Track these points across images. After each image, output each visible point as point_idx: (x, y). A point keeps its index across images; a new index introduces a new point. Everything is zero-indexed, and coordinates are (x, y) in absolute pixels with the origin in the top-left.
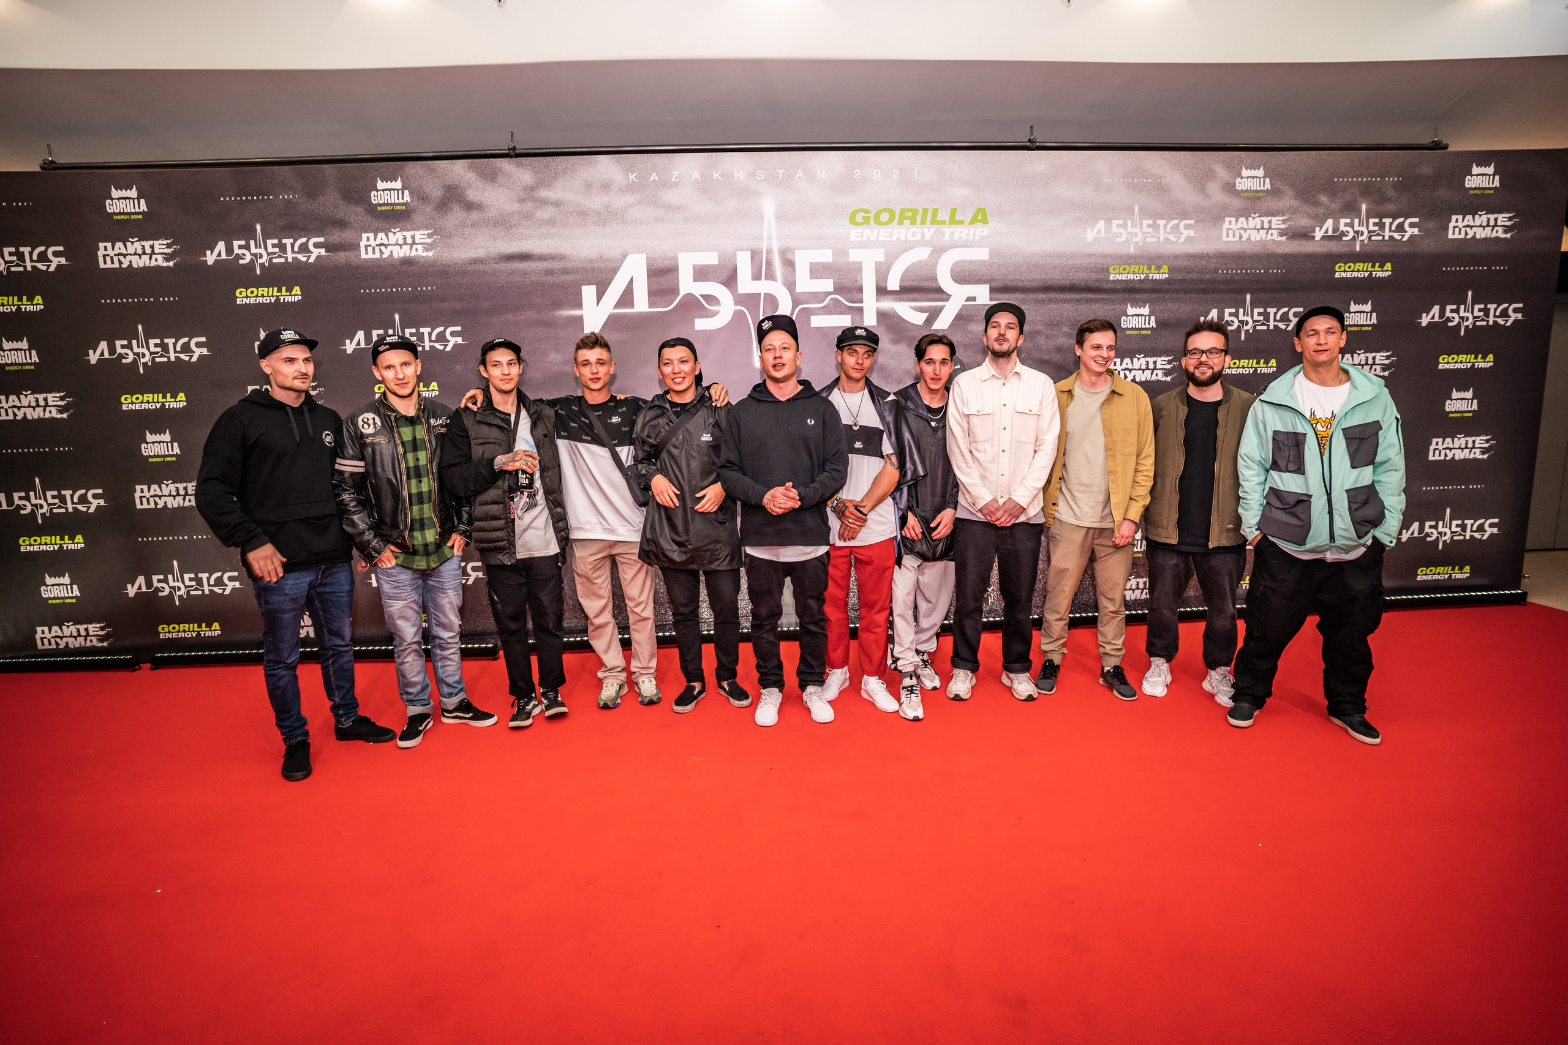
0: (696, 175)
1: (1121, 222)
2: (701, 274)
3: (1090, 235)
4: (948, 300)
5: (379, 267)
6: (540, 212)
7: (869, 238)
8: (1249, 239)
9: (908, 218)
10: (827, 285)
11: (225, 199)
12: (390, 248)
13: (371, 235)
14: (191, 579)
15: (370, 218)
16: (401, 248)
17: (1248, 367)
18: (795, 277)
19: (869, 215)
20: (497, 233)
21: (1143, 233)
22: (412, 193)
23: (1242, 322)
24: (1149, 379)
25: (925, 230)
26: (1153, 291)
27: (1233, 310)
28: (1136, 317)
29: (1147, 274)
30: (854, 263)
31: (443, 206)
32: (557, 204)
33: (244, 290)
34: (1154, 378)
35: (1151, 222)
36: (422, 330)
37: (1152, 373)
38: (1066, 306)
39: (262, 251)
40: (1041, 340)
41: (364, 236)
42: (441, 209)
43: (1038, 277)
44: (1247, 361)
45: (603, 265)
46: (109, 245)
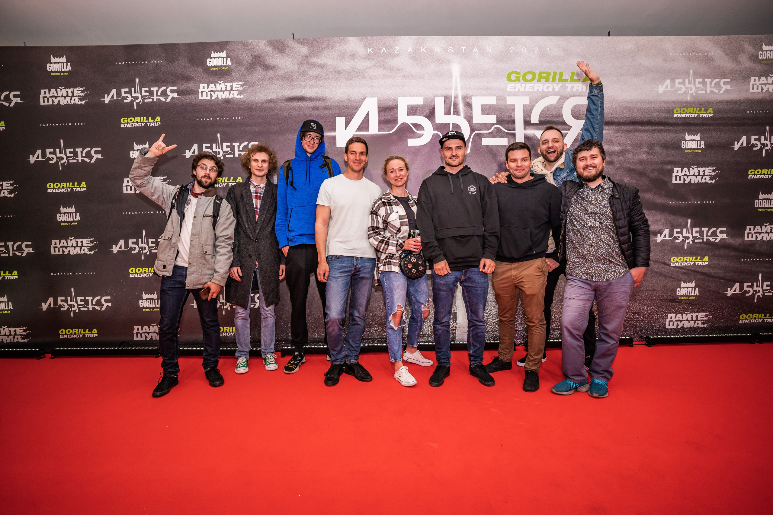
0: (410, 49)
1: (681, 81)
2: (412, 110)
3: (661, 89)
4: (569, 130)
5: (209, 105)
6: (311, 71)
7: (519, 90)
8: (768, 90)
9: (544, 77)
10: (492, 119)
11: (118, 63)
12: (217, 93)
13: (206, 85)
14: (81, 301)
15: (206, 75)
16: (224, 93)
17: (767, 174)
18: (472, 113)
19: (519, 75)
20: (284, 84)
21: (696, 88)
22: (232, 60)
23: (763, 145)
24: (700, 181)
25: (555, 85)
26: (703, 124)
27: (757, 137)
28: (692, 142)
29: (699, 114)
30: (509, 105)
31: (251, 67)
32: (322, 66)
33: (126, 119)
34: (703, 181)
35: (701, 80)
36: (234, 144)
37: (702, 178)
38: (645, 134)
39: (139, 95)
40: (629, 156)
41: (201, 86)
42: (250, 69)
43: (627, 116)
44: (767, 170)
45: (350, 104)
46: (47, 91)
